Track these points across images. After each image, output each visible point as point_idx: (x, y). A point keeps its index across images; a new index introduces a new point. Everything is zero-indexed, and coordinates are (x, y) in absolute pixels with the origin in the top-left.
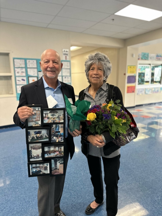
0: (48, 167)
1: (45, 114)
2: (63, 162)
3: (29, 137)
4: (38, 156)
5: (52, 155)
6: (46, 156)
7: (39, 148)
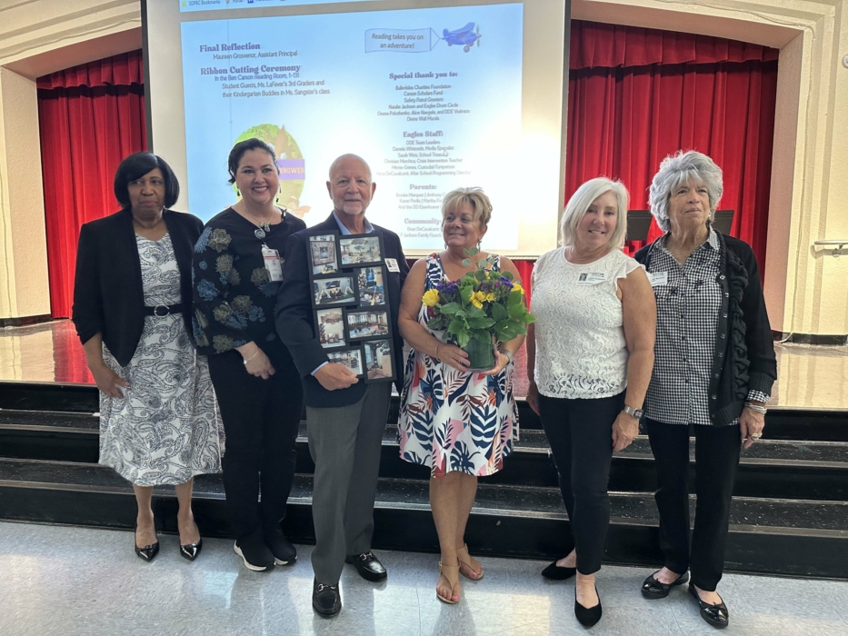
0: (359, 359)
1: (344, 246)
2: (388, 350)
3: (317, 294)
4: (337, 336)
5: (365, 333)
6: (353, 335)
7: (338, 320)
